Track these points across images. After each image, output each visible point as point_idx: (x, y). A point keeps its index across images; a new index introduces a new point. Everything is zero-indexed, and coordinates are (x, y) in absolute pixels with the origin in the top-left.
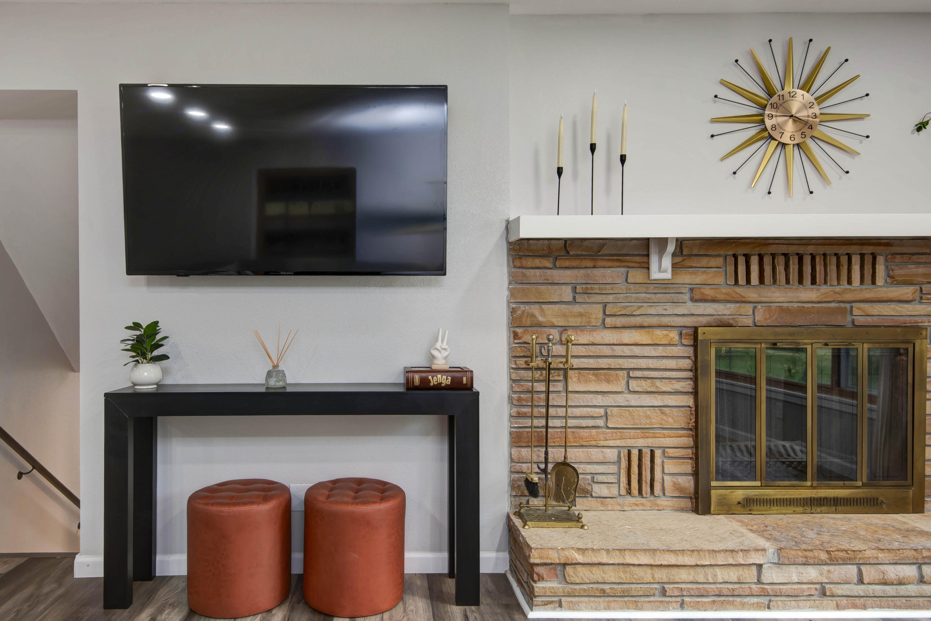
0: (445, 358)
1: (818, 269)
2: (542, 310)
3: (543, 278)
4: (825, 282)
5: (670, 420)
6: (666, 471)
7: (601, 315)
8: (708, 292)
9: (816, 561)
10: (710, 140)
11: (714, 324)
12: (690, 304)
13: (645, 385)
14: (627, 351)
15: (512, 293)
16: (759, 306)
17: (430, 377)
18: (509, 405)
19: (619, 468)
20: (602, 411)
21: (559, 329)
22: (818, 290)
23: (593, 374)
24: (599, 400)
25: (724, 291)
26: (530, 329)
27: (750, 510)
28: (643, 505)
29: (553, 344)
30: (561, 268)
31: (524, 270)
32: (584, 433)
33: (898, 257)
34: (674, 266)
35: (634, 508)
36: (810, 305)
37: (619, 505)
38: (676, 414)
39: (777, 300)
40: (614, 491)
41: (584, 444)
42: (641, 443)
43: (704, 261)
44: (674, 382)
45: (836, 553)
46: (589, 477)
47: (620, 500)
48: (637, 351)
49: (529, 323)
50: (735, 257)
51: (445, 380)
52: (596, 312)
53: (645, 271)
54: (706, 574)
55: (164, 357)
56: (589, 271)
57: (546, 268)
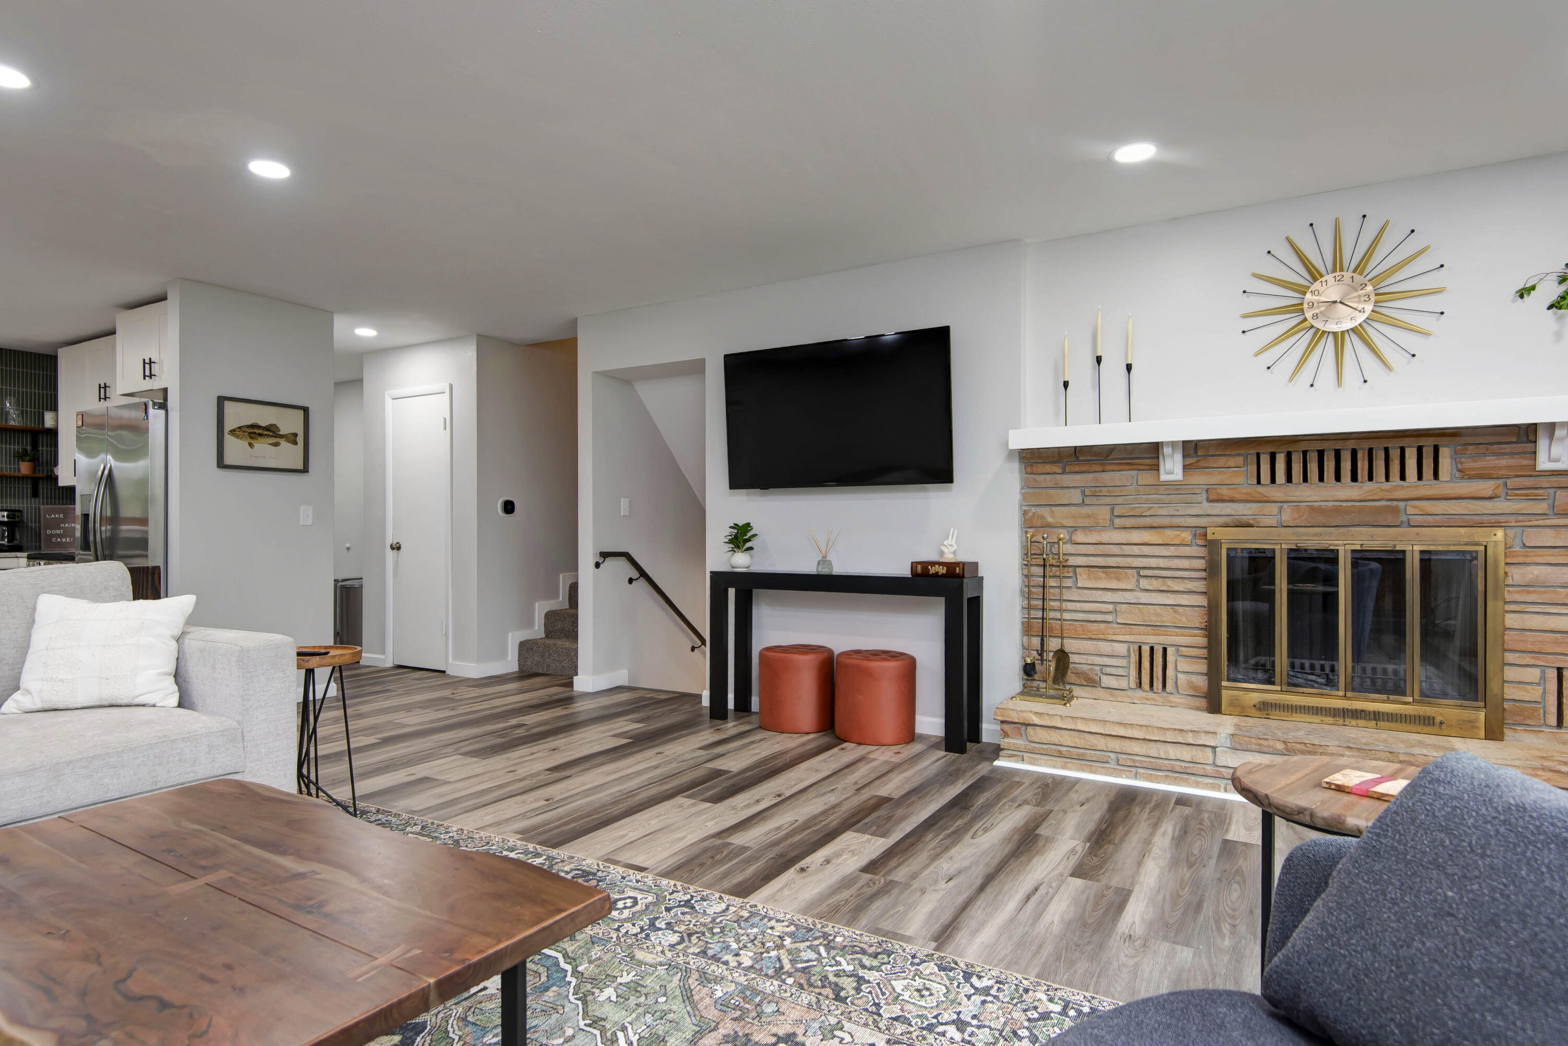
0: (954, 553)
1: (1359, 465)
2: (1052, 512)
3: (1053, 483)
4: (1371, 478)
5: (1184, 619)
6: (1179, 669)
7: (1108, 516)
8: (1225, 492)
9: (1271, 750)
10: (1242, 335)
11: (1232, 525)
12: (1205, 504)
13: (1156, 584)
14: (1136, 550)
15: (1024, 497)
16: (1285, 506)
17: (929, 567)
18: (1021, 598)
19: (1129, 662)
20: (1110, 607)
21: (1069, 529)
22: (1360, 488)
23: (1103, 572)
24: (1109, 596)
25: (1244, 491)
26: (1040, 529)
27: (1267, 714)
28: (1154, 700)
29: (1064, 543)
30: (1071, 473)
31: (1035, 476)
32: (1094, 627)
33: (1470, 447)
34: (1185, 467)
35: (1145, 701)
36: (1350, 504)
37: (1129, 697)
38: (1189, 613)
39: (1308, 500)
40: (1123, 683)
41: (1093, 637)
42: (1152, 640)
43: (1222, 461)
44: (1187, 581)
45: (1293, 744)
46: (1098, 668)
47: (1129, 693)
48: (1146, 550)
49: (1039, 524)
50: (1258, 455)
51: (942, 570)
52: (1104, 513)
53: (1156, 472)
54: (1159, 750)
55: (751, 548)
56: (1097, 475)
57: (1055, 473)
